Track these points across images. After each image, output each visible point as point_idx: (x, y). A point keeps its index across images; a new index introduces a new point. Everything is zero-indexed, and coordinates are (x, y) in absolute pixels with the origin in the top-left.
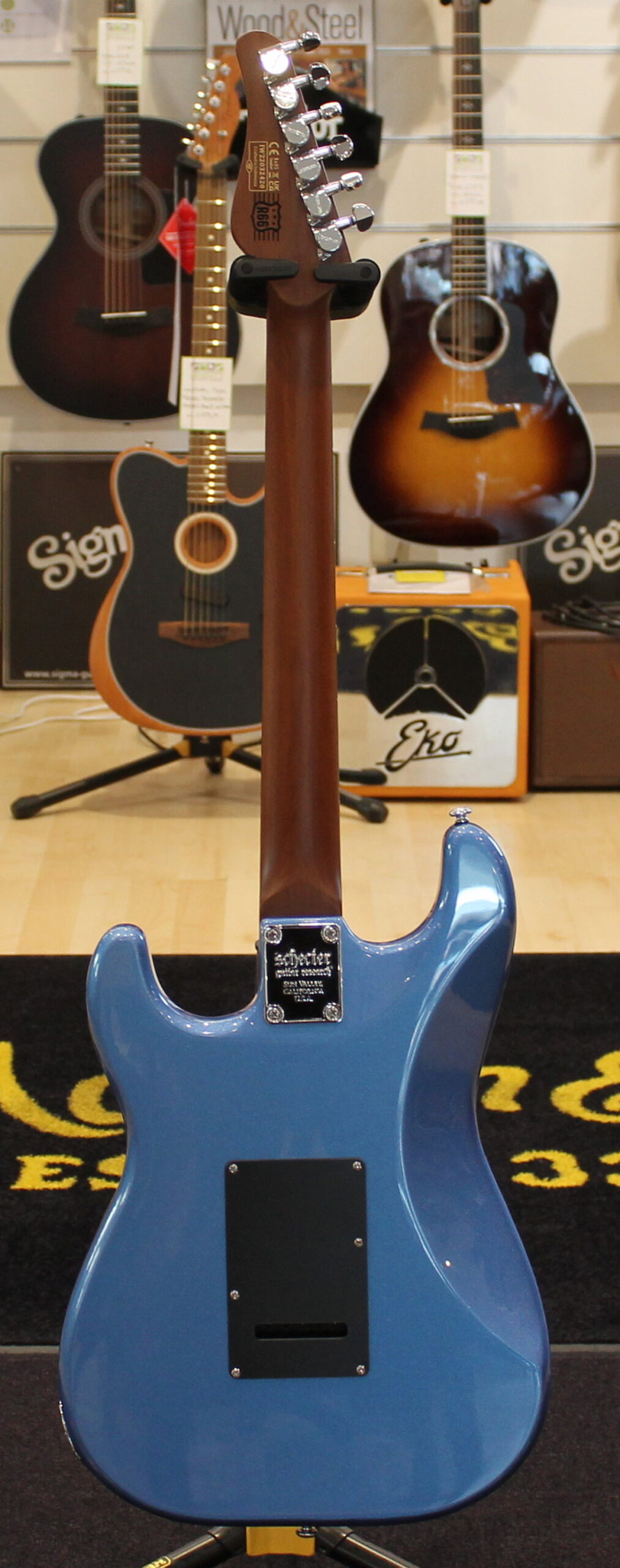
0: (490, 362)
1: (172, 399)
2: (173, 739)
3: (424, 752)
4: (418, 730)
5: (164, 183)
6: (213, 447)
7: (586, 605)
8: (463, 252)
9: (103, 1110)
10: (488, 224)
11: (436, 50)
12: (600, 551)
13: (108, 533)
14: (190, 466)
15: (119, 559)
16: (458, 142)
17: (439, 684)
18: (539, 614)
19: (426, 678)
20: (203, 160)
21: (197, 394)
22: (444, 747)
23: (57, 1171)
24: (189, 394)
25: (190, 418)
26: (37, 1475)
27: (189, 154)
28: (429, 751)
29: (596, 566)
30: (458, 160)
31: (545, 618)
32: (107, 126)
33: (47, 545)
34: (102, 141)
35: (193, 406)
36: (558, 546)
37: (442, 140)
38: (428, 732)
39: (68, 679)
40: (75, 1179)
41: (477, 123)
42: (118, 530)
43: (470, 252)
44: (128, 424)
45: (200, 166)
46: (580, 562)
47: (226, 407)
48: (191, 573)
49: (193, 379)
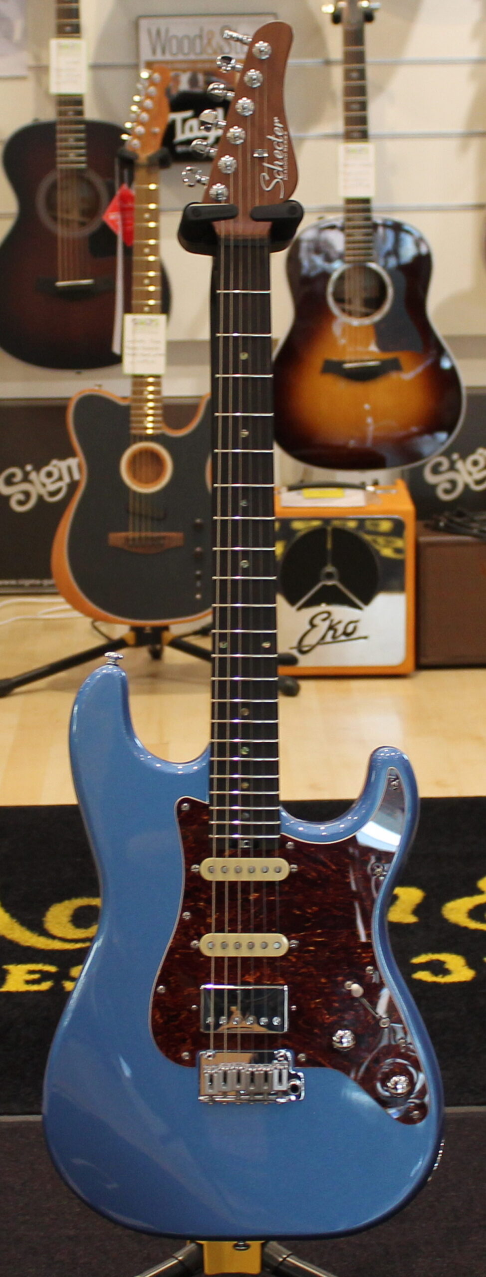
0: (377, 317)
1: (116, 349)
2: (121, 629)
3: (329, 638)
4: (324, 620)
5: (107, 173)
6: (151, 388)
7: (460, 515)
8: (354, 228)
9: (73, 927)
10: (374, 204)
11: (328, 63)
12: (470, 474)
13: (63, 465)
14: (134, 404)
15: (73, 486)
16: (348, 136)
17: (341, 580)
18: (421, 523)
19: (330, 576)
20: (139, 153)
21: (138, 345)
22: (345, 634)
23: (36, 976)
24: (131, 345)
25: (131, 365)
26: (27, 1217)
27: (127, 147)
28: (334, 637)
29: (466, 486)
30: (348, 151)
31: (426, 526)
32: (59, 127)
33: (13, 475)
34: (54, 141)
35: (134, 355)
36: (436, 470)
37: (335, 136)
38: (332, 621)
39: (32, 586)
40: (53, 982)
41: (363, 121)
42: (73, 462)
43: (359, 227)
44: (79, 373)
45: (137, 157)
46: (453, 483)
47: (160, 355)
48: (135, 493)
49: (134, 332)
